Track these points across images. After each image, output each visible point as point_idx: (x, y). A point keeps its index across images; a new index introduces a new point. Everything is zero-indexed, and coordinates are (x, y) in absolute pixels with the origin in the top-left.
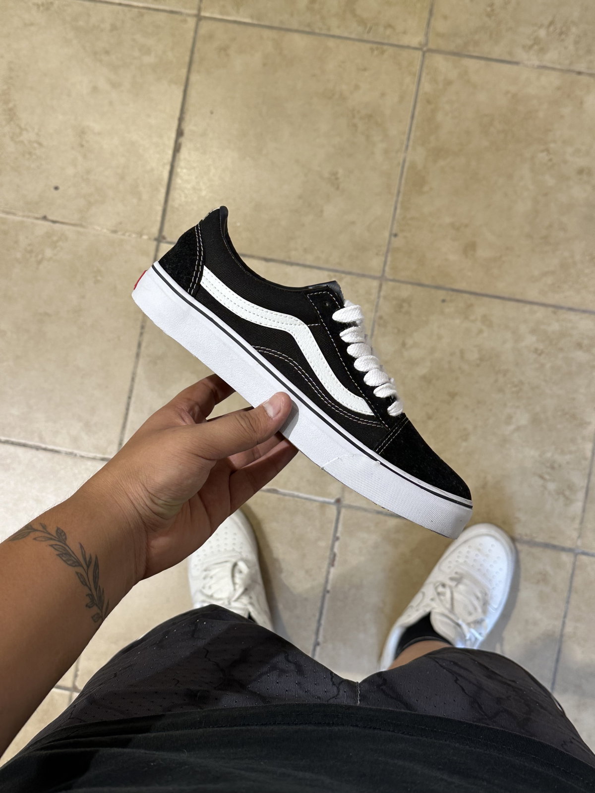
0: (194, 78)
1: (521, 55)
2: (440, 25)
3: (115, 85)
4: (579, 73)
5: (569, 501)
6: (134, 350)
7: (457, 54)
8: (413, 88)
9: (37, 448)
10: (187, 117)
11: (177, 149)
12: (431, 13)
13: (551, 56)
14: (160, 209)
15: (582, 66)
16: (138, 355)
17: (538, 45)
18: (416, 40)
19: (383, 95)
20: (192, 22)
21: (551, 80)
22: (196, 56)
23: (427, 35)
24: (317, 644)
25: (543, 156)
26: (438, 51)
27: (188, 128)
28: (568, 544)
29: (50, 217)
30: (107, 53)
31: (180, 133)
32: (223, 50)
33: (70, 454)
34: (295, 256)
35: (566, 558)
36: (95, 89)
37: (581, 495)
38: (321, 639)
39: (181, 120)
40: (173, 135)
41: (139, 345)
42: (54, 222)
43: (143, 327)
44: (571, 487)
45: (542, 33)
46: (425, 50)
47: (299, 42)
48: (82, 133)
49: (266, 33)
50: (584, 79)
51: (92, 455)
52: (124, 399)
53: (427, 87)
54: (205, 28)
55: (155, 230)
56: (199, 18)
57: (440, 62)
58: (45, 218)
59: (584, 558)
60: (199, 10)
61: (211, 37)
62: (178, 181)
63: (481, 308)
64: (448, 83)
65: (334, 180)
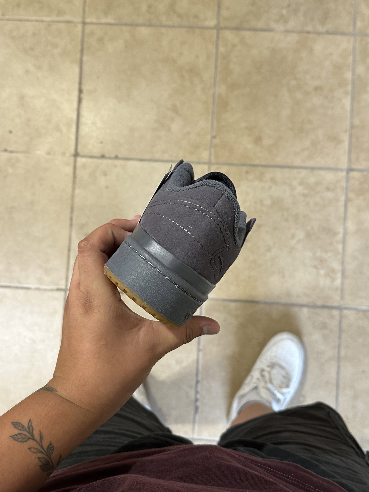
0: (85, 58)
1: (273, 25)
2: (225, 13)
3: (39, 68)
4: (308, 33)
5: (333, 280)
6: (68, 222)
7: (238, 29)
8: (214, 51)
9: (17, 288)
10: (84, 81)
11: (80, 101)
12: (219, 7)
13: (291, 24)
14: (73, 137)
15: (309, 28)
16: (71, 225)
17: (283, 19)
18: (211, 23)
19: (197, 57)
20: (80, 27)
21: (293, 38)
22: (85, 46)
23: (218, 19)
24: (197, 382)
25: (293, 83)
26: (226, 28)
27: (85, 88)
28: (336, 304)
29: (9, 149)
30: (32, 49)
31: (80, 91)
32: (101, 40)
33: (38, 289)
34: (157, 156)
35: (335, 313)
36: (27, 72)
37: (339, 275)
38: (200, 379)
39: (80, 83)
40: (76, 93)
41: (71, 219)
42: (12, 152)
43: (72, 208)
44: (333, 271)
45: (284, 12)
46: (218, 28)
47: (144, 31)
48: (22, 98)
49: (125, 28)
50: (311, 36)
51: (50, 287)
52: (66, 252)
53: (222, 50)
54: (88, 29)
55: (72, 150)
56: (84, 23)
57: (229, 35)
58: (6, 150)
59: (346, 312)
60: (84, 18)
61: (92, 33)
62: (83, 120)
63: (269, 174)
64: (234, 46)
65: (175, 109)
